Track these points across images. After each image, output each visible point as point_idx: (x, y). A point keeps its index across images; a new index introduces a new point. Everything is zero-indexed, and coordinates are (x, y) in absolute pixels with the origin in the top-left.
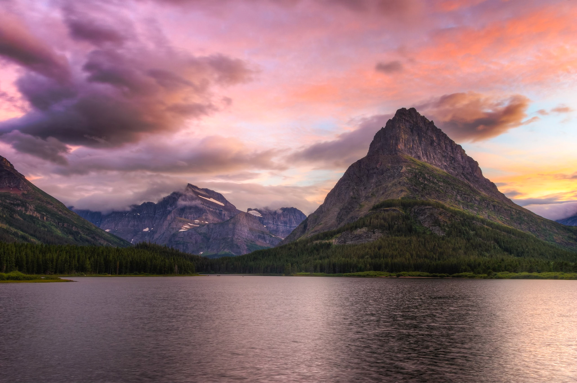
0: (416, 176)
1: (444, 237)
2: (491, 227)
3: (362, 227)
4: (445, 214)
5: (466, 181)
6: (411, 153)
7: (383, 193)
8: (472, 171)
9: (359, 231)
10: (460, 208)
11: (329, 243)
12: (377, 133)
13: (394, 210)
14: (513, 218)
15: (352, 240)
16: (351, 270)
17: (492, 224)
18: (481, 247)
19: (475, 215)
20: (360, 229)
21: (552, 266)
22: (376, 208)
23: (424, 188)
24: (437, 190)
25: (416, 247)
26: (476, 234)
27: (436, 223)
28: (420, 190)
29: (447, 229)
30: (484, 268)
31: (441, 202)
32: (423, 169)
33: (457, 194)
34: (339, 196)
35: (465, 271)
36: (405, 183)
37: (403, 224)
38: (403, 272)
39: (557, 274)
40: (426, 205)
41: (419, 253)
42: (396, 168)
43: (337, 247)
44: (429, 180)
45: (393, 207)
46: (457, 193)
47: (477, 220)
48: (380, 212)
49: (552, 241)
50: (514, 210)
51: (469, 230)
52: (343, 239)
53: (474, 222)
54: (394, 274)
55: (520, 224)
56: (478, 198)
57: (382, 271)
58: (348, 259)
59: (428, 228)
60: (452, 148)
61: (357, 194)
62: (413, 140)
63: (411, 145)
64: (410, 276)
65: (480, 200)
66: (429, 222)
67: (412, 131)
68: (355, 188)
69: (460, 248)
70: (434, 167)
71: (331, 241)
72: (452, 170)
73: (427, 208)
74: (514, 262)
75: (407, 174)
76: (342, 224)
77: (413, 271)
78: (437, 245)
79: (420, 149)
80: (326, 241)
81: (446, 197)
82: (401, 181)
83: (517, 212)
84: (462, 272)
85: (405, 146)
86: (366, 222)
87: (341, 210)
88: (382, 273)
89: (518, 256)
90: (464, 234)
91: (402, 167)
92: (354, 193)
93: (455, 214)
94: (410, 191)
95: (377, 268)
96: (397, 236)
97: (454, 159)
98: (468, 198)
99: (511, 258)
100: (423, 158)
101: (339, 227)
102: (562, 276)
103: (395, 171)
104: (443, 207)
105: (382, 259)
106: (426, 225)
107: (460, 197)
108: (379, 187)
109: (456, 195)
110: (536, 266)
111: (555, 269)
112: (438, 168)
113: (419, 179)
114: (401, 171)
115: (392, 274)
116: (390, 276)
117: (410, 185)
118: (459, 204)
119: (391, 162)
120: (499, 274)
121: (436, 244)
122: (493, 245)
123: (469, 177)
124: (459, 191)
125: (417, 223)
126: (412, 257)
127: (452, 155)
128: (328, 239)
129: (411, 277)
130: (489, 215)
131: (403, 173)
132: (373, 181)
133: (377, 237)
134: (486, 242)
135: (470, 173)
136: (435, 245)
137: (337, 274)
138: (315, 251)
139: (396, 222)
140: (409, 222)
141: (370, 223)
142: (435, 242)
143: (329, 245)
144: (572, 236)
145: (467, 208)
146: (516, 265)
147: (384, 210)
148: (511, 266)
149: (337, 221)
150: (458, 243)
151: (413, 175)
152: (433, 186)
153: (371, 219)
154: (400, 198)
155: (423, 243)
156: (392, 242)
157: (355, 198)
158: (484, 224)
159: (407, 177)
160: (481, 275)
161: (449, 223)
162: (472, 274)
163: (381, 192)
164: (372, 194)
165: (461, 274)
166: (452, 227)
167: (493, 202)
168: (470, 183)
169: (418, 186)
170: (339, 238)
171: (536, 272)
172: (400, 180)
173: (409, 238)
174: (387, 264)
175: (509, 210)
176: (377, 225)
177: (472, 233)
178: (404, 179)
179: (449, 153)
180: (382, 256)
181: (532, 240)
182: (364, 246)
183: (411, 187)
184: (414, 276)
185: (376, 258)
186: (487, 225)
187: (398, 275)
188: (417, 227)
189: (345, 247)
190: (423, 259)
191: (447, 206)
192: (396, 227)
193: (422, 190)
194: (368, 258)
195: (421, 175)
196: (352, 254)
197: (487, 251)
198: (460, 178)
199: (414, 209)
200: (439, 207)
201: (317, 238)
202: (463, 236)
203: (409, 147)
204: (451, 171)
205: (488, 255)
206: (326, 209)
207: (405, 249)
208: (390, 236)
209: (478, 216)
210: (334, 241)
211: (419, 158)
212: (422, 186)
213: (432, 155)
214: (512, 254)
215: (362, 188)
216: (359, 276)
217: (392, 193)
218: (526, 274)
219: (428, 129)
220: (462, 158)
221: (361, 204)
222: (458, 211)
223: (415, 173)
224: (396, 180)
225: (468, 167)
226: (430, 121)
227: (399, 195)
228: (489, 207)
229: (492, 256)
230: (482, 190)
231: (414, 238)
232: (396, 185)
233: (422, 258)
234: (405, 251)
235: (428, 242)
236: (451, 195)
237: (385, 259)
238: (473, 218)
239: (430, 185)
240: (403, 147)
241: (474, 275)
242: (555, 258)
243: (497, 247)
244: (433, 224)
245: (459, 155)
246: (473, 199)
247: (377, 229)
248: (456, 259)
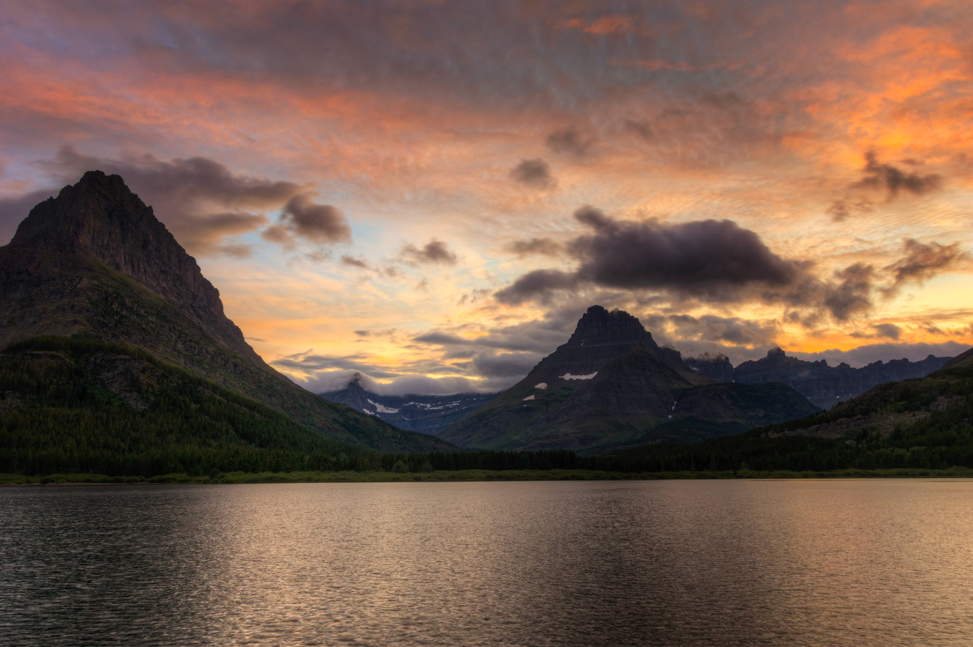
0: (106, 299)
1: (144, 411)
2: (227, 399)
4: (152, 371)
5: (196, 320)
6: (103, 256)
7: (35, 322)
8: (208, 303)
10: (180, 364)
12: (37, 204)
13: (52, 357)
17: (228, 393)
18: (206, 431)
19: (203, 376)
21: (307, 462)
22: (14, 349)
23: (120, 323)
24: (143, 329)
25: (89, 428)
26: (201, 410)
27: (134, 385)
28: (111, 325)
29: (151, 398)
30: (206, 466)
31: (147, 350)
32: (122, 288)
33: (178, 340)
35: (174, 470)
36: (83, 308)
37: (68, 383)
38: (55, 475)
40: (119, 353)
41: (92, 438)
42: (69, 278)
44: (132, 309)
45: (53, 350)
46: (178, 338)
47: (205, 385)
48: (23, 358)
49: (311, 425)
50: (264, 374)
51: (190, 402)
53: (200, 390)
54: (36, 479)
55: (270, 396)
56: (211, 349)
57: (12, 472)
59: (117, 395)
60: (179, 261)
62: (110, 234)
63: (105, 242)
64: (69, 481)
65: (215, 353)
66: (120, 383)
67: (110, 217)
69: (171, 432)
70: (144, 287)
72: (176, 297)
73: (121, 359)
74: (254, 456)
75: (90, 293)
77: (77, 473)
79: (122, 251)
81: (157, 342)
82: (76, 303)
83: (267, 377)
84: (168, 473)
85: (93, 241)
88: (11, 477)
89: (261, 446)
90: (180, 409)
91: (81, 279)
93: (170, 371)
94: (92, 324)
96: (53, 406)
97: (180, 279)
98: (195, 348)
99: (250, 450)
100: (124, 269)
103: (66, 283)
104: (150, 359)
105: (15, 450)
106: (115, 388)
107: (182, 344)
108: (28, 310)
109: (176, 341)
110: (285, 463)
111: (311, 468)
112: (150, 291)
113: (112, 304)
114: (79, 286)
115: (32, 479)
116: (28, 482)
117: (92, 314)
119: (59, 266)
120: (229, 476)
121: (129, 423)
122: (225, 428)
123: (201, 312)
124: (182, 335)
125: (96, 383)
126: (78, 446)
127: (177, 272)
129: (72, 484)
130: (226, 379)
131: (81, 289)
132: (17, 295)
133: (11, 405)
134: (215, 424)
135: (205, 306)
136: (126, 426)
139: (55, 380)
140: (81, 381)
142: (127, 420)
144: (337, 418)
145: (192, 364)
146: (257, 461)
147: (33, 355)
148: (248, 462)
150: (167, 423)
151: (101, 296)
152: (137, 320)
155: (105, 421)
156: (41, 417)
158: (216, 393)
159: (89, 299)
160: (197, 479)
161: (157, 387)
162: (184, 476)
163: (31, 320)
164: (9, 322)
165: (165, 477)
166: (161, 395)
167: (234, 358)
168: (201, 324)
169: (108, 318)
171: (283, 471)
172: (74, 301)
173: (77, 411)
175: (257, 373)
176: (13, 383)
177: (194, 406)
178: (83, 302)
179: (174, 268)
180: (15, 443)
181: (284, 422)
183: (94, 317)
184: (77, 482)
186: (220, 396)
187: (46, 479)
188: (97, 393)
190: (101, 449)
191: (157, 357)
192: (52, 388)
193: (115, 326)
195: (116, 298)
197: (215, 437)
198: (186, 312)
199: (96, 359)
200: (142, 359)
202: (178, 411)
203: (100, 243)
204: (173, 298)
205: (215, 444)
207: (66, 430)
208: (37, 405)
209: (208, 379)
212: (115, 317)
213: (142, 266)
214: (253, 444)
217: (54, 325)
218: (269, 474)
219: (141, 220)
220: (195, 280)
222: (176, 368)
223: (106, 292)
224: (65, 301)
225: (202, 296)
226: (147, 206)
227: (67, 330)
228: (227, 366)
229: (221, 447)
230: (219, 336)
231: (87, 412)
232: (64, 309)
234: (66, 435)
235: (114, 420)
236: (167, 339)
237: (21, 450)
238: (199, 382)
239: (132, 318)
240: (88, 243)
241: (188, 477)
242: (312, 450)
243: (232, 432)
244: (127, 389)
245: (190, 275)
246: (204, 350)
247: (10, 391)
248: (160, 451)
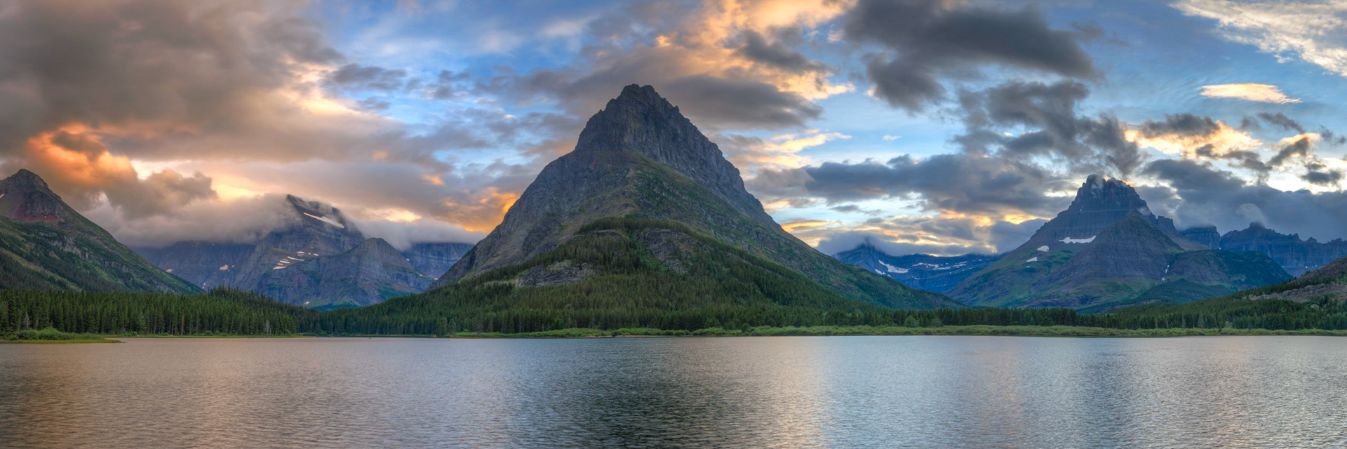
0: (649, 184)
1: (685, 274)
2: (752, 262)
3: (562, 260)
4: (689, 242)
5: (721, 195)
6: (644, 150)
7: (598, 208)
8: (731, 181)
9: (556, 267)
10: (711, 234)
11: (510, 284)
12: (591, 117)
13: (613, 234)
14: (781, 251)
15: (545, 281)
16: (543, 328)
17: (753, 257)
18: (737, 291)
19: (731, 243)
20: (559, 262)
21: (825, 317)
22: (584, 230)
23: (661, 203)
24: (679, 207)
25: (644, 291)
26: (731, 272)
27: (676, 254)
28: (654, 205)
29: (690, 264)
30: (738, 320)
31: (684, 224)
32: (660, 174)
34: (527, 212)
35: (712, 324)
36: (632, 193)
37: (626, 255)
38: (622, 329)
39: (830, 328)
40: (662, 227)
41: (647, 299)
42: (619, 170)
43: (522, 291)
44: (668, 191)
45: (612, 229)
46: (708, 212)
47: (733, 251)
48: (592, 236)
49: (827, 283)
50: (783, 239)
51: (721, 265)
52: (531, 279)
53: (729, 254)
54: (608, 332)
55: (789, 259)
56: (736, 220)
57: (591, 327)
58: (539, 310)
59: (663, 261)
60: (704, 148)
61: (557, 209)
62: (647, 132)
63: (644, 139)
64: (632, 333)
65: (739, 223)
66: (665, 252)
67: (646, 118)
68: (554, 198)
69: (708, 292)
70: (677, 172)
71: (512, 281)
72: (703, 178)
73: (664, 232)
74: (778, 312)
75: (636, 181)
76: (531, 255)
77: (637, 327)
78: (674, 287)
79: (657, 145)
80: (505, 282)
81: (691, 217)
82: (626, 190)
83: (786, 241)
84: (707, 327)
85: (634, 139)
86: (569, 252)
87: (530, 233)
88: (590, 330)
89: (784, 304)
90: (714, 272)
91: (628, 170)
92: (551, 206)
93: (703, 241)
94: (639, 205)
95: (583, 323)
96: (616, 273)
97: (705, 162)
98: (722, 220)
99: (774, 307)
100: (660, 158)
101: (527, 259)
102: (836, 331)
103: (617, 174)
104: (686, 231)
105: (592, 309)
106: (661, 257)
107: (711, 217)
108: (592, 199)
109: (706, 215)
110: (806, 317)
111: (829, 322)
112: (682, 174)
113: (653, 188)
114: (627, 176)
115: (605, 332)
116: (603, 335)
117: (639, 198)
118: (709, 228)
119: (611, 162)
120: (757, 329)
121: (674, 285)
122: (752, 287)
123: (726, 190)
124: (711, 209)
125: (647, 253)
126: (637, 305)
127: (703, 157)
128: (508, 279)
129: (634, 336)
130: (750, 246)
131: (629, 178)
132: (584, 189)
133: (586, 274)
134: (744, 283)
135: (728, 184)
136: (672, 288)
137: (520, 334)
138: (486, 298)
139: (616, 252)
140: (635, 252)
141: (576, 253)
142: (672, 283)
143: (509, 288)
144: (851, 278)
145: (721, 233)
146: (781, 316)
147: (598, 234)
148: (773, 317)
149: (524, 250)
150: (704, 285)
151: (644, 182)
152: (674, 200)
153: (577, 247)
154: (623, 216)
155: (655, 285)
156: (608, 282)
157: (553, 215)
158: (742, 257)
159: (636, 186)
160: (732, 332)
161: (694, 254)
162: (721, 330)
163: (595, 207)
164: (580, 210)
165: (706, 330)
166: (697, 261)
167: (756, 226)
168: (726, 199)
169: (651, 199)
170: (525, 278)
171: (804, 325)
172: (625, 188)
173: (634, 277)
174: (598, 318)
175: (777, 239)
176: (587, 257)
177: (725, 270)
178: (631, 188)
179: (699, 154)
180: (592, 304)
181: (803, 282)
182: (565, 290)
183: (641, 200)
184: (638, 334)
185: (582, 307)
186: (746, 260)
187: (615, 333)
188: (647, 261)
189: (535, 291)
191: (692, 229)
192: (614, 259)
193: (657, 205)
194: (569, 308)
195: (656, 183)
196: (545, 302)
197: (744, 296)
198: (713, 190)
199: (644, 233)
200: (680, 231)
201: (491, 277)
202: (712, 274)
203: (640, 141)
204: (701, 179)
205: (744, 302)
206: (506, 232)
207: (627, 292)
208: (605, 273)
209: (735, 246)
210: (517, 282)
211: (655, 157)
212: (657, 199)
213: (674, 155)
214: (777, 302)
215: (565, 199)
216: (555, 336)
217: (611, 209)
218: (792, 328)
219: (670, 117)
220: (718, 161)
221: (562, 224)
222: (707, 238)
223: (648, 179)
224: (618, 189)
225: (725, 175)
226: (674, 106)
227: (621, 212)
228: (751, 234)
229: (750, 305)
230: (742, 209)
231: (641, 277)
232: (618, 196)
233: (652, 307)
234: (627, 297)
235: (662, 283)
236: (698, 214)
237: (596, 309)
238: (728, 248)
239: (669, 198)
240: (631, 140)
241: (724, 331)
242: (830, 307)
243: (758, 291)
244: (671, 257)
245: (713, 158)
246: (730, 221)
247: (585, 263)
248: (700, 308)
